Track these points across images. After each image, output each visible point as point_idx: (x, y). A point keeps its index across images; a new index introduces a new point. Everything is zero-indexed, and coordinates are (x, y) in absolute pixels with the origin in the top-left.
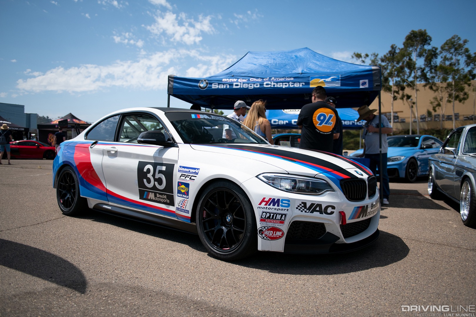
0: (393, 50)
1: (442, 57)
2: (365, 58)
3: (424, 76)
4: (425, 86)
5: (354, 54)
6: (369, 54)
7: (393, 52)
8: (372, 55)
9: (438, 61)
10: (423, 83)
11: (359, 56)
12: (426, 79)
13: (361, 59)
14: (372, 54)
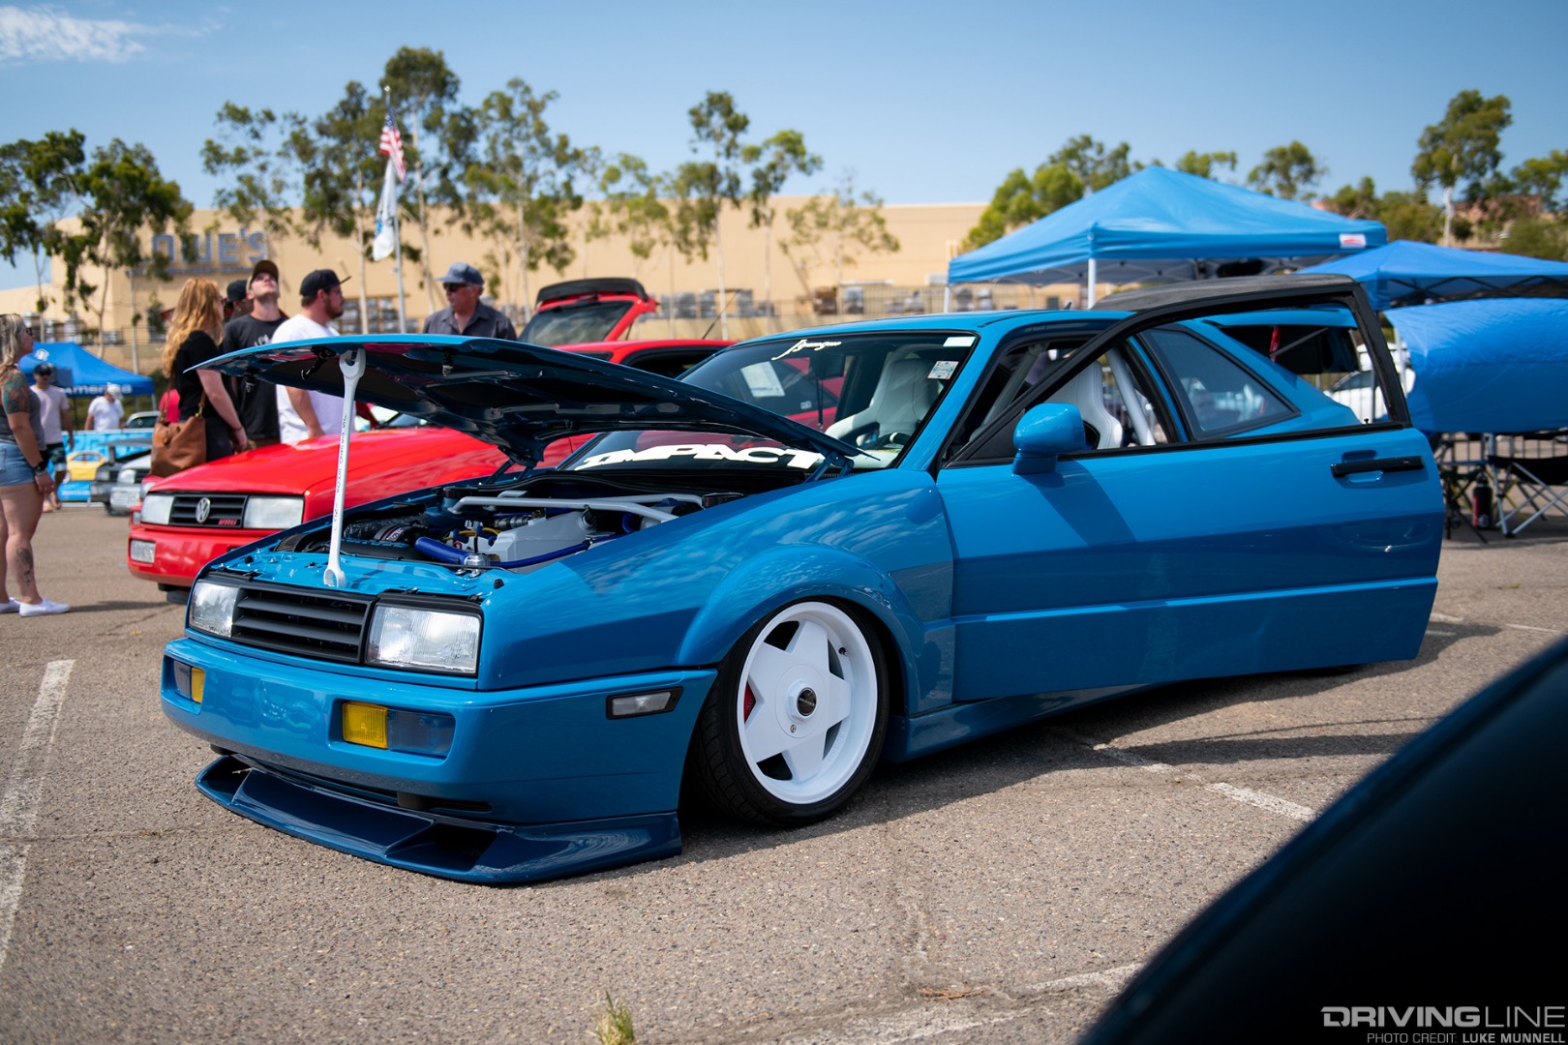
0: (354, 100)
1: (488, 138)
2: (262, 122)
3: (447, 191)
4: (450, 222)
5: (227, 106)
6: (278, 113)
7: (353, 107)
8: (285, 117)
9: (480, 149)
10: (446, 213)
11: (240, 116)
12: (456, 202)
13: (248, 127)
14: (287, 112)
